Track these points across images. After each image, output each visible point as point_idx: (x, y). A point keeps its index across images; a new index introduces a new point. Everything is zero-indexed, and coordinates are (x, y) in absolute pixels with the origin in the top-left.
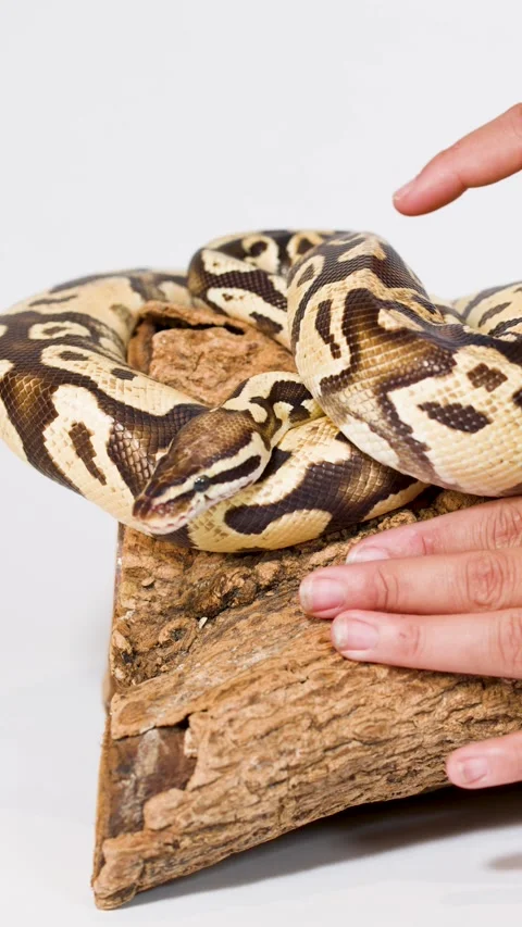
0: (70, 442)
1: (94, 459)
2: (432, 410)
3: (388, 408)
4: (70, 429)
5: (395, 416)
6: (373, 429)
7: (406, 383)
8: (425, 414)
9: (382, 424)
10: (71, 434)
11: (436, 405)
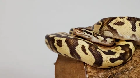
0: (81, 49)
1: (86, 51)
2: (115, 24)
3: (109, 27)
4: (81, 46)
5: (110, 27)
6: (108, 31)
7: (111, 22)
8: (114, 25)
9: (109, 29)
10: (82, 47)
11: (115, 23)
